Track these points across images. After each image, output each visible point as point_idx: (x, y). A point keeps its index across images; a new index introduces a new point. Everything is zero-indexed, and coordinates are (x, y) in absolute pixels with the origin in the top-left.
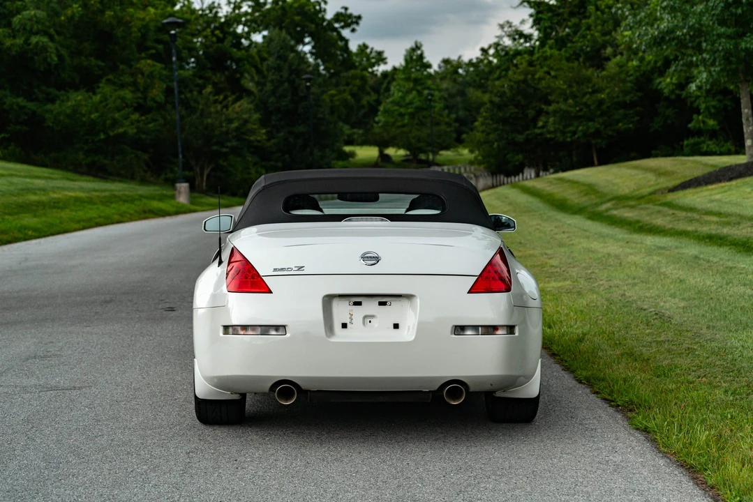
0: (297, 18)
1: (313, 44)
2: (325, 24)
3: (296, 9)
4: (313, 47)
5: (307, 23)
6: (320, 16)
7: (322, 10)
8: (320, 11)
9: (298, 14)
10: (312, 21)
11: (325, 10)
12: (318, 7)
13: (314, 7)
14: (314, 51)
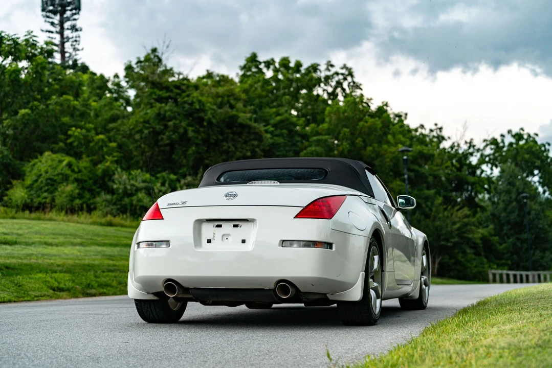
0: (527, 156)
1: (540, 175)
2: (549, 160)
3: (526, 150)
4: (540, 178)
5: (534, 160)
6: (545, 154)
7: (547, 150)
8: (545, 150)
9: (528, 154)
10: (539, 158)
11: (548, 150)
12: (543, 149)
13: (540, 148)
14: (541, 180)
